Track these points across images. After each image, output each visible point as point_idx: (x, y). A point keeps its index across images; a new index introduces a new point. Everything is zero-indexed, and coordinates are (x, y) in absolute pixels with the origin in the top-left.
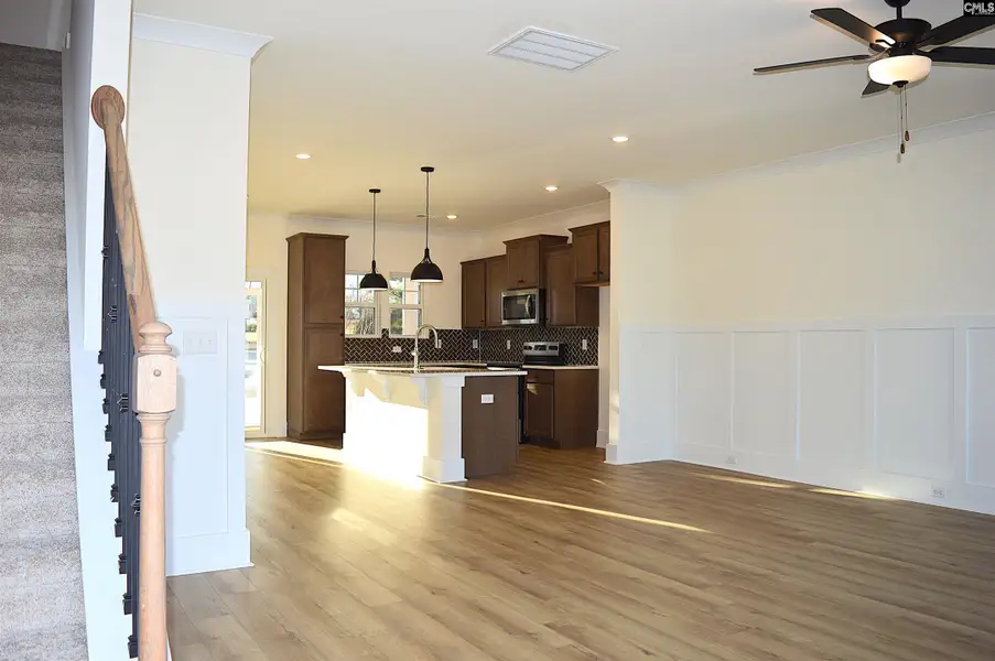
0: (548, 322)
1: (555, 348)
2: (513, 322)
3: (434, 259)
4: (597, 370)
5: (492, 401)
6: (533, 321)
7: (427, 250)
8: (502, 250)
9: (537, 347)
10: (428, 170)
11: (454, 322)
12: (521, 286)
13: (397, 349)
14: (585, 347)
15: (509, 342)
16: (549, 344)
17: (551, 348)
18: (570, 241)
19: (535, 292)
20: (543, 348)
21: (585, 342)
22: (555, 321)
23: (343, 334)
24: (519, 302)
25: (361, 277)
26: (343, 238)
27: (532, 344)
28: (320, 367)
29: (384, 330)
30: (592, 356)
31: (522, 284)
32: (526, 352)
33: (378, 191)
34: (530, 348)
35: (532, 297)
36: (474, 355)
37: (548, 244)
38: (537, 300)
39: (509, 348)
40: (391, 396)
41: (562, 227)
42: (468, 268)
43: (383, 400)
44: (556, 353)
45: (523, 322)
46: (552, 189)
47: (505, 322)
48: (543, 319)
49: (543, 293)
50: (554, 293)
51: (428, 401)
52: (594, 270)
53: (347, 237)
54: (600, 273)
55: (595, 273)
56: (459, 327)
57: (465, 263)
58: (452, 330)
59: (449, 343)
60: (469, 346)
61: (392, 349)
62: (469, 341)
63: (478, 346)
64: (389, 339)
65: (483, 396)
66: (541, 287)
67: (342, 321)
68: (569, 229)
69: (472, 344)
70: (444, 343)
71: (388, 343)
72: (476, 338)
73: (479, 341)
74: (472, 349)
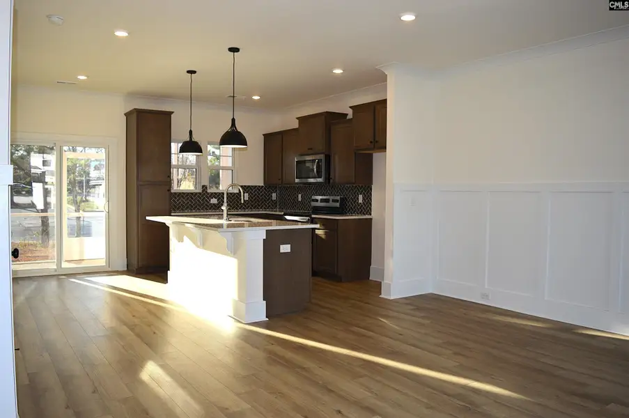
0: (331, 181)
1: (337, 201)
2: (304, 181)
3: (240, 128)
4: (371, 219)
5: (289, 251)
6: (320, 180)
7: (233, 120)
8: (295, 125)
9: (322, 201)
10: (234, 50)
11: (258, 180)
12: (311, 152)
13: (214, 201)
14: (361, 200)
15: (300, 196)
16: (331, 198)
17: (334, 201)
18: (348, 117)
19: (322, 157)
20: (327, 201)
21: (361, 197)
22: (337, 180)
23: (169, 190)
24: (308, 165)
25: (180, 145)
26: (169, 114)
27: (319, 198)
28: (148, 218)
29: (203, 186)
30: (367, 208)
31: (311, 151)
32: (314, 204)
33: (194, 72)
34: (317, 201)
35: (320, 161)
36: (273, 205)
37: (332, 118)
38: (323, 165)
39: (300, 199)
40: (204, 244)
41: (344, 106)
42: (268, 138)
43: (198, 247)
44: (338, 205)
45: (312, 180)
46: (338, 71)
47: (297, 181)
48: (328, 179)
49: (328, 158)
50: (337, 157)
51: (234, 250)
52: (371, 140)
53: (173, 112)
54: (377, 142)
55: (371, 142)
56: (262, 184)
57: (265, 136)
58: (256, 186)
59: (254, 196)
60: (270, 198)
61: (210, 200)
62: (269, 194)
63: (277, 198)
64: (208, 193)
65: (282, 247)
66: (326, 154)
67: (169, 180)
68: (350, 107)
69: (272, 196)
70: (251, 196)
71: (207, 196)
72: (274, 193)
73: (277, 194)
74: (272, 200)
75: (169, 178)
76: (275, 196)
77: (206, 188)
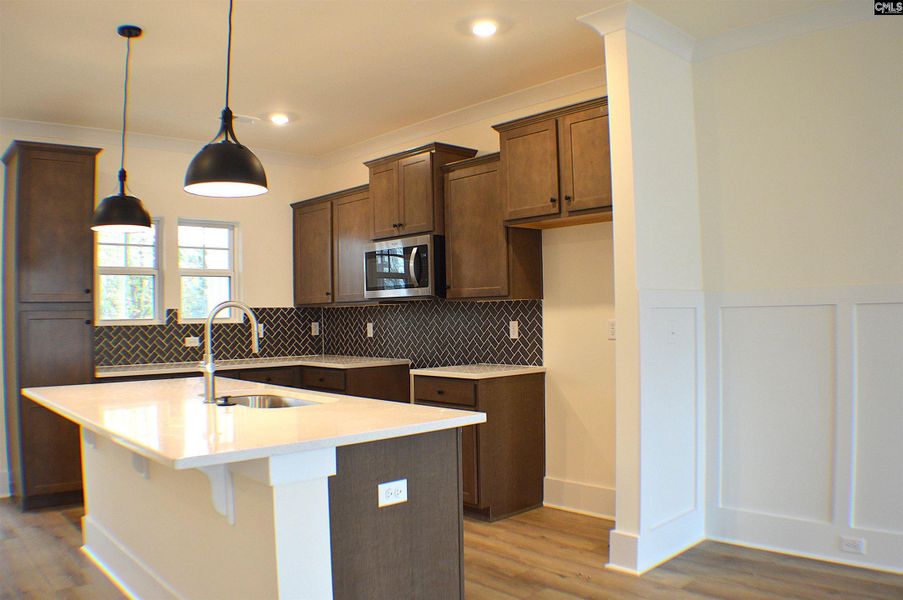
0: (449, 293)
2: (384, 294)
4: (542, 374)
5: (405, 499)
6: (423, 291)
7: (227, 114)
12: (399, 232)
13: (192, 342)
14: (514, 333)
15: (370, 326)
19: (425, 240)
21: (514, 326)
23: (90, 322)
26: (92, 154)
29: (169, 312)
30: (531, 349)
31: (399, 230)
33: (137, 33)
35: (421, 247)
36: (314, 346)
38: (430, 258)
39: (370, 334)
42: (304, 212)
48: (441, 288)
52: (551, 196)
53: (99, 150)
54: (568, 198)
55: (553, 200)
56: (290, 304)
57: (296, 207)
58: (278, 309)
59: (275, 330)
60: (306, 333)
61: (184, 341)
62: (306, 325)
63: (320, 332)
64: (179, 326)
65: (383, 488)
66: (436, 233)
67: (87, 298)
68: (493, 127)
69: (310, 329)
70: (268, 329)
71: (176, 332)
72: (316, 321)
73: (320, 324)
74: (310, 336)
75: (89, 295)
76: (318, 328)
77: (176, 315)
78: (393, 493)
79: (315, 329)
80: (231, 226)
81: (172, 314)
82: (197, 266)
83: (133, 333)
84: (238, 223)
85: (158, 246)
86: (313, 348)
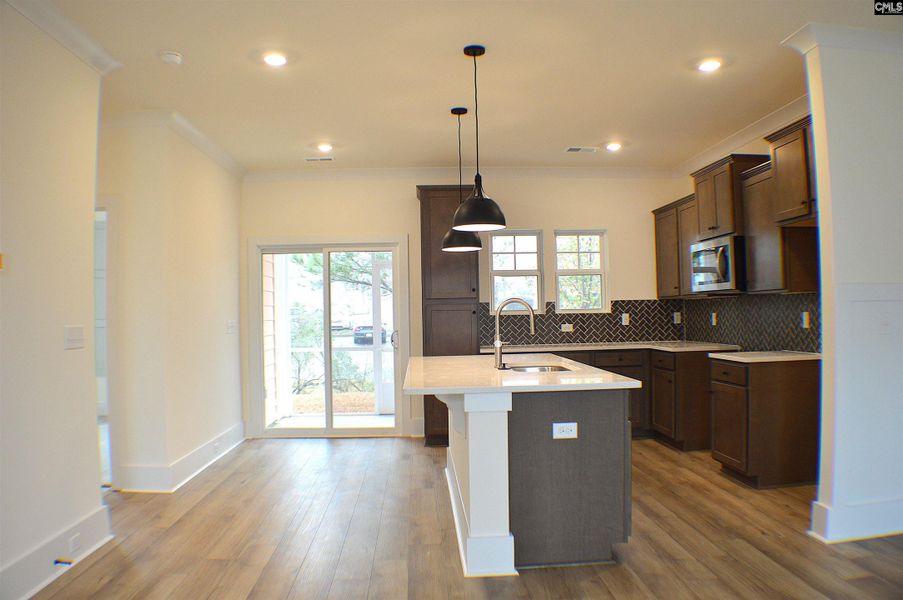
0: (749, 286)
2: (705, 288)
5: (574, 436)
6: (728, 286)
13: (567, 328)
14: (806, 325)
15: (714, 315)
19: (727, 241)
21: (806, 316)
30: (816, 338)
33: (464, 111)
35: (725, 247)
38: (731, 254)
39: (714, 324)
42: (661, 217)
47: (694, 288)
48: (742, 282)
52: (803, 199)
55: (804, 202)
56: (653, 296)
57: (657, 212)
58: (643, 301)
59: (640, 318)
60: (669, 321)
61: (560, 327)
62: (668, 315)
63: (682, 321)
64: (557, 316)
65: (557, 427)
66: (736, 234)
67: (474, 295)
68: (765, 138)
69: (672, 318)
70: (633, 318)
71: (554, 320)
72: (678, 311)
73: (682, 314)
74: (673, 325)
75: (475, 293)
76: (679, 318)
77: (553, 306)
78: (566, 431)
79: (677, 318)
80: (601, 233)
81: (551, 306)
82: (572, 267)
83: (519, 321)
84: (605, 231)
85: (540, 253)
86: (675, 334)
